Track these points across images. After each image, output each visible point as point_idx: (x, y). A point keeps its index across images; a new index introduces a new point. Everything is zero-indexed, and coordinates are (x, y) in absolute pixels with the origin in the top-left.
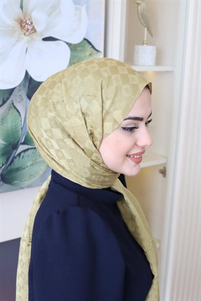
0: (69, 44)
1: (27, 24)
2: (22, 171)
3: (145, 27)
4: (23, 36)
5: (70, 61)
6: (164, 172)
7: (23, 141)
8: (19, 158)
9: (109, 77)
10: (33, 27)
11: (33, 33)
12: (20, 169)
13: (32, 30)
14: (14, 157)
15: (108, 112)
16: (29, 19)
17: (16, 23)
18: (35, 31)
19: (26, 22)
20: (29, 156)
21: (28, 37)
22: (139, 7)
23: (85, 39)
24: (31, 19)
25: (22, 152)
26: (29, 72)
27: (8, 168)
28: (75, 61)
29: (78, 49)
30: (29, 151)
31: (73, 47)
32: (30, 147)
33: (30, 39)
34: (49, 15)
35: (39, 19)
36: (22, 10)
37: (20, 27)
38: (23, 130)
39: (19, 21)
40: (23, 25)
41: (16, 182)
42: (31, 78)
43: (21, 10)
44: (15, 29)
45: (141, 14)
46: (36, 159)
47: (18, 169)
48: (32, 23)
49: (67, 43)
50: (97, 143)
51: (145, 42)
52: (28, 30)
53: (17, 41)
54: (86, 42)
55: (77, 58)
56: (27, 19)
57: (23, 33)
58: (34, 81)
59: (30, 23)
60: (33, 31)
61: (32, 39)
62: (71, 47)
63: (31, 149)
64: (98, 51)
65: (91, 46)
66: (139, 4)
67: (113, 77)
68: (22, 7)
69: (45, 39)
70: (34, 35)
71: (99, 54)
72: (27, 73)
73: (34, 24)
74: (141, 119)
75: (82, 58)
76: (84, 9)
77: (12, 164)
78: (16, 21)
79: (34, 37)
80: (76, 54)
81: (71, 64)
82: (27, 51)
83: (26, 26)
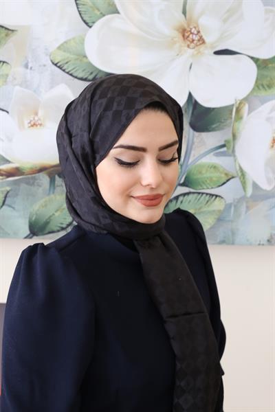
0: (256, 60)
1: (191, 33)
4: (186, 48)
5: (256, 82)
7: (182, 181)
8: (177, 202)
10: (201, 37)
11: (201, 44)
13: (199, 40)
16: (195, 28)
17: (177, 32)
18: (204, 42)
19: (190, 31)
20: (190, 201)
21: (193, 51)
24: (198, 26)
25: (181, 195)
26: (193, 94)
28: (265, 82)
30: (191, 196)
31: (261, 64)
32: (192, 190)
33: (196, 52)
34: (225, 21)
36: (185, 16)
37: (182, 38)
38: (184, 168)
39: (181, 30)
40: (187, 34)
42: (196, 102)
43: (183, 16)
44: (176, 39)
46: (200, 208)
48: (199, 32)
49: (252, 58)
52: (193, 40)
53: (178, 55)
55: (269, 79)
56: (191, 27)
57: (186, 45)
58: (201, 106)
59: (196, 32)
60: (201, 42)
61: (199, 52)
62: (259, 62)
63: (194, 193)
68: (184, 12)
69: (218, 53)
70: (202, 48)
72: (190, 95)
73: (202, 33)
74: (143, 150)
78: (178, 30)
79: (201, 50)
80: (265, 73)
81: (258, 87)
82: (190, 68)
83: (191, 35)
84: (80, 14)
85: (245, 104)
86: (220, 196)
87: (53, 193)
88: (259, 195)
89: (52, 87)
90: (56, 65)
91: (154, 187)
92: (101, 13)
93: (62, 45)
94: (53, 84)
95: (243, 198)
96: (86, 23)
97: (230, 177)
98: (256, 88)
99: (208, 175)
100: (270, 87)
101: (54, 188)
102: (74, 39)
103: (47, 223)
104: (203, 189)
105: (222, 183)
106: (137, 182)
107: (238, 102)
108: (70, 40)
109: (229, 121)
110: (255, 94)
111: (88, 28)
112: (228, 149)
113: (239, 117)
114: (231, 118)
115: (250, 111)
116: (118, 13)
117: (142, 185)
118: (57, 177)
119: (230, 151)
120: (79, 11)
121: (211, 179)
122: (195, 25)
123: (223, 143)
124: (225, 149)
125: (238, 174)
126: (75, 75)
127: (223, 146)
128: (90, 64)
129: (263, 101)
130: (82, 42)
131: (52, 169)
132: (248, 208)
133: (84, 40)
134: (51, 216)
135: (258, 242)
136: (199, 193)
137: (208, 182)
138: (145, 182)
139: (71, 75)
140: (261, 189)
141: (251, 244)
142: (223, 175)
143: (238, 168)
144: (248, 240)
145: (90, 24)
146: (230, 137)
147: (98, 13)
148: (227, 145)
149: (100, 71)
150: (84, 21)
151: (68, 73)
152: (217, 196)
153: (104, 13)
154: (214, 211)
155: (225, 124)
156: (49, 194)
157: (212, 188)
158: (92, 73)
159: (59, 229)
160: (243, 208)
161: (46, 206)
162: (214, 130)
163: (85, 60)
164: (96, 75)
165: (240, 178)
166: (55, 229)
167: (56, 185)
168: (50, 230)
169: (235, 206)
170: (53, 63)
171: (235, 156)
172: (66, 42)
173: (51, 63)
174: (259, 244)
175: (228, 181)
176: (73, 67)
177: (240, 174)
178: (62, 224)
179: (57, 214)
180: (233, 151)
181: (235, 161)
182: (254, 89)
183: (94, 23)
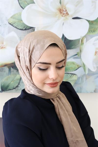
4: (61, 17)
5: (89, 29)
10: (67, 12)
11: (67, 15)
13: (66, 14)
16: (65, 9)
18: (68, 14)
19: (63, 10)
21: (64, 18)
24: (66, 8)
28: (92, 30)
29: (94, 23)
31: (91, 23)
33: (65, 18)
34: (76, 6)
36: (61, 4)
37: (60, 13)
40: (61, 11)
42: (66, 38)
48: (66, 10)
49: (87, 20)
52: (64, 14)
55: (93, 28)
56: (63, 8)
57: (61, 15)
58: (68, 39)
59: (65, 11)
60: (67, 14)
62: (90, 22)
68: (60, 3)
69: (74, 18)
70: (67, 17)
72: (63, 35)
73: (67, 11)
74: (50, 64)
75: (97, 28)
78: (58, 10)
80: (92, 26)
81: (89, 31)
82: (63, 24)
83: (63, 12)
84: (19, 4)
85: (84, 38)
86: (75, 74)
87: (10, 74)
88: (91, 73)
89: (9, 33)
90: (10, 24)
91: (54, 79)
92: (28, 3)
93: (13, 16)
94: (9, 31)
95: (85, 75)
96: (22, 8)
97: (79, 67)
98: (89, 32)
99: (71, 66)
100: (94, 31)
101: (11, 72)
102: (17, 14)
103: (8, 86)
104: (69, 71)
105: (76, 69)
106: (47, 77)
107: (82, 37)
108: (15, 14)
109: (78, 45)
110: (88, 34)
111: (23, 9)
112: (78, 56)
113: (82, 43)
114: (79, 44)
115: (87, 41)
116: (34, 3)
117: (49, 78)
118: (11, 68)
119: (79, 57)
120: (19, 3)
121: (72, 68)
122: (65, 8)
123: (76, 54)
124: (77, 56)
125: (82, 66)
126: (18, 28)
127: (76, 55)
128: (24, 24)
129: (92, 37)
130: (20, 15)
131: (9, 65)
132: (86, 79)
133: (21, 14)
134: (9, 84)
135: (90, 92)
136: (67, 73)
137: (71, 69)
138: (50, 77)
139: (16, 28)
140: (92, 71)
141: (87, 93)
142: (77, 66)
143: (82, 63)
144: (86, 91)
145: (23, 8)
146: (79, 51)
147: (27, 3)
148: (78, 54)
149: (28, 26)
150: (21, 7)
151: (15, 27)
152: (74, 74)
153: (29, 3)
154: (73, 80)
155: (77, 46)
156: (8, 75)
157: (72, 71)
158: (24, 27)
159: (13, 88)
160: (85, 79)
161: (7, 79)
162: (73, 48)
163: (22, 22)
164: (26, 28)
165: (83, 67)
166: (11, 88)
167: (11, 71)
168: (9, 89)
169: (81, 78)
170: (9, 23)
171: (81, 58)
172: (14, 15)
173: (8, 23)
174: (91, 93)
175: (78, 68)
176: (17, 25)
177: (83, 66)
178: (14, 86)
179: (12, 83)
180: (80, 57)
181: (81, 60)
182: (88, 32)
183: (25, 7)
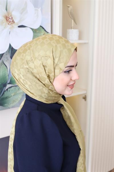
2: (9, 99)
3: (72, 19)
4: (8, 25)
6: (85, 98)
7: (9, 82)
8: (7, 91)
9: (56, 46)
10: (13, 20)
11: (13, 23)
12: (8, 98)
13: (12, 21)
14: (5, 91)
15: (57, 65)
16: (11, 16)
17: (4, 18)
18: (14, 22)
19: (9, 18)
20: (12, 90)
21: (10, 26)
22: (69, 9)
23: (41, 26)
24: (12, 15)
25: (9, 88)
26: (11, 44)
27: (1, 97)
30: (12, 88)
32: (13, 85)
33: (11, 27)
34: (21, 13)
35: (16, 15)
37: (6, 20)
38: (9, 76)
39: (5, 17)
40: (8, 19)
41: (6, 105)
42: (12, 48)
43: (6, 11)
44: (4, 21)
45: (70, 12)
46: (16, 92)
47: (7, 98)
48: (12, 18)
49: (31, 29)
50: (52, 81)
51: (73, 28)
52: (10, 21)
53: (5, 28)
54: (41, 28)
56: (9, 16)
57: (8, 23)
58: (14, 49)
59: (11, 18)
60: (13, 22)
61: (13, 27)
62: (33, 30)
63: (13, 86)
64: (48, 32)
65: (44, 30)
66: (69, 7)
67: (58, 46)
68: (6, 10)
69: (20, 27)
70: (14, 25)
71: (49, 34)
72: (10, 45)
73: (13, 18)
74: (73, 66)
76: (39, 10)
77: (4, 95)
79: (13, 25)
80: (36, 34)
82: (10, 33)
83: (9, 19)
122: (11, 15)
136: (15, 86)
154: (21, 92)
